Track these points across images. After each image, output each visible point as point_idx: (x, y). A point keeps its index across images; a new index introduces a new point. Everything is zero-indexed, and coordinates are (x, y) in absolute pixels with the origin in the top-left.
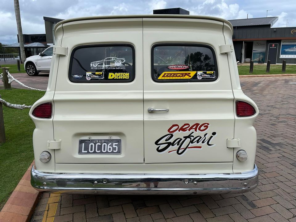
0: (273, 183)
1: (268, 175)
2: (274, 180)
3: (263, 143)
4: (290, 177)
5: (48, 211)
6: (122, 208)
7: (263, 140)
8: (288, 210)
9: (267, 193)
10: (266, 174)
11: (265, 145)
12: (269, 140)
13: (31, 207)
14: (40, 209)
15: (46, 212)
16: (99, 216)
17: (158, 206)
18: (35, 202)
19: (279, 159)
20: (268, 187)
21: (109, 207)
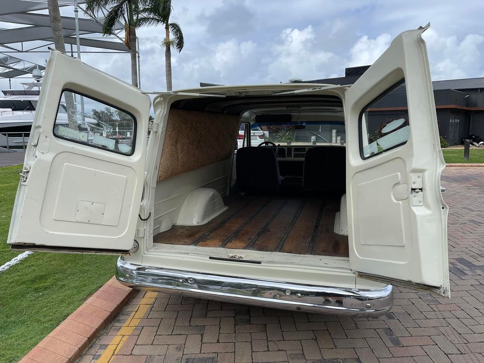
0: (444, 319)
1: (441, 307)
2: (447, 315)
3: (457, 263)
4: (475, 313)
5: (136, 312)
6: (220, 321)
7: (461, 261)
8: (447, 355)
9: (427, 329)
10: (438, 306)
11: (460, 266)
12: (471, 260)
13: (118, 304)
14: (129, 309)
15: (134, 313)
16: (190, 325)
17: (265, 325)
18: (124, 300)
19: (472, 288)
20: (433, 323)
21: (206, 317)
